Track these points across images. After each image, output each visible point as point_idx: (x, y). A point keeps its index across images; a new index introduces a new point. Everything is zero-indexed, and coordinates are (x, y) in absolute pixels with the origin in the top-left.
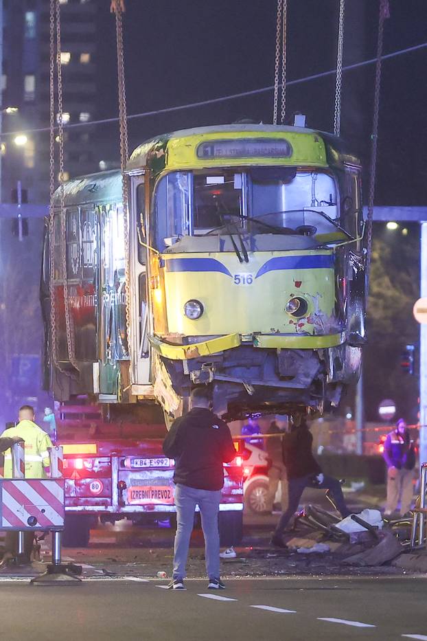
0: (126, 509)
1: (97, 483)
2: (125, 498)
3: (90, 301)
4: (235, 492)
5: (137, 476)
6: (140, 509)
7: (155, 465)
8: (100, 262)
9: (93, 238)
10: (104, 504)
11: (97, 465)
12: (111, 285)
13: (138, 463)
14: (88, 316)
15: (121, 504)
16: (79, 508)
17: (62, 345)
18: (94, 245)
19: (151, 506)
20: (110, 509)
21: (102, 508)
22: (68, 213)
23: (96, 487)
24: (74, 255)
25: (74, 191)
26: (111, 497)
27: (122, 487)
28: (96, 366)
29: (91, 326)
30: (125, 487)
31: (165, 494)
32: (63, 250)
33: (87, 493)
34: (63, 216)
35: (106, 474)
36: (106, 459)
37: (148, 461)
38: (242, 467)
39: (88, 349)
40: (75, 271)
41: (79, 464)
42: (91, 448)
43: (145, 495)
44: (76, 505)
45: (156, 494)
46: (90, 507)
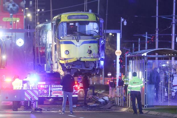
0: (52, 96)
1: (46, 91)
2: (52, 94)
3: (44, 51)
4: (76, 93)
5: (55, 89)
6: (55, 96)
7: (58, 87)
8: (46, 42)
9: (45, 37)
10: (47, 95)
11: (46, 87)
12: (49, 47)
13: (55, 86)
14: (44, 54)
15: (51, 95)
16: (42, 96)
17: (38, 60)
18: (45, 38)
19: (58, 96)
20: (48, 96)
23: (45, 91)
24: (41, 40)
25: (41, 26)
26: (49, 94)
27: (51, 91)
28: (45, 65)
29: (44, 56)
30: (52, 91)
31: (60, 93)
32: (38, 39)
33: (43, 93)
34: (38, 32)
35: (48, 89)
36: (47, 85)
37: (57, 86)
38: (77, 87)
39: (44, 61)
40: (41, 44)
41: (42, 86)
42: (44, 83)
43: (56, 93)
44: (41, 95)
45: (58, 93)
46: (44, 96)
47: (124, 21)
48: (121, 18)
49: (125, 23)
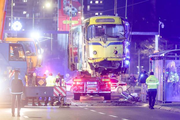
0: (87, 92)
1: (81, 87)
2: (87, 90)
3: (77, 51)
4: (109, 89)
5: (89, 86)
6: (90, 92)
7: (93, 83)
8: (79, 43)
9: (77, 38)
10: (83, 91)
11: (82, 83)
12: (81, 47)
13: (89, 83)
14: (76, 54)
15: (86, 91)
16: (78, 92)
17: (72, 60)
18: (78, 40)
19: (92, 92)
20: (84, 92)
21: (82, 92)
22: (73, 33)
23: (81, 88)
24: (74, 42)
25: (74, 29)
26: (84, 90)
27: (86, 88)
28: (78, 64)
29: (77, 56)
30: (87, 88)
31: (95, 89)
32: (72, 40)
33: (79, 90)
35: (83, 85)
36: (83, 82)
37: (91, 83)
38: (110, 84)
39: (76, 61)
40: (74, 45)
41: (78, 83)
42: (80, 80)
43: (91, 89)
44: (77, 91)
45: (93, 89)
46: (80, 92)
47: (162, 24)
48: (159, 21)
49: (163, 26)
